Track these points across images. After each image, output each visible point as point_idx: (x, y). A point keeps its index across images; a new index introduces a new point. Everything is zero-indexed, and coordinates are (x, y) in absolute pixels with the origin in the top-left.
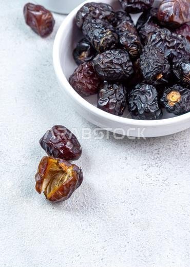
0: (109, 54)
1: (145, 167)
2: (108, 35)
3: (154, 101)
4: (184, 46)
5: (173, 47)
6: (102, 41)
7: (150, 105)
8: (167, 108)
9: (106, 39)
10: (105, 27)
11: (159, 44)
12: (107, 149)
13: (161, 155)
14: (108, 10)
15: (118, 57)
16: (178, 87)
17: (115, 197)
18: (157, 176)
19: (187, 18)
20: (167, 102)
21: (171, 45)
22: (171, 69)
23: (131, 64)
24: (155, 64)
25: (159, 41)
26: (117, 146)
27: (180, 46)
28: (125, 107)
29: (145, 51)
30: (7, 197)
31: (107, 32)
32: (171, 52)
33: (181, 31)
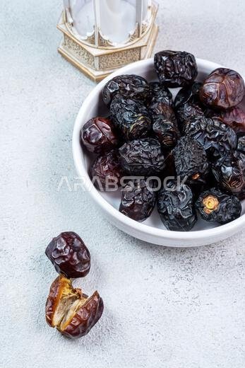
0: (137, 145)
1: (173, 280)
2: (140, 120)
3: (188, 205)
4: (228, 138)
5: (214, 139)
6: (132, 128)
7: (181, 210)
8: (202, 215)
9: (137, 126)
10: (137, 110)
11: (198, 135)
12: (130, 254)
13: (194, 265)
14: (141, 85)
15: (147, 150)
16: (216, 192)
17: (135, 316)
18: (186, 292)
19: (234, 101)
20: (203, 207)
21: (213, 136)
22: (209, 168)
23: (163, 158)
24: (191, 163)
25: (198, 132)
26: (142, 251)
27: (223, 139)
28: (153, 207)
29: (180, 144)
30: (9, 309)
31: (139, 117)
32: (212, 144)
33: (227, 115)
